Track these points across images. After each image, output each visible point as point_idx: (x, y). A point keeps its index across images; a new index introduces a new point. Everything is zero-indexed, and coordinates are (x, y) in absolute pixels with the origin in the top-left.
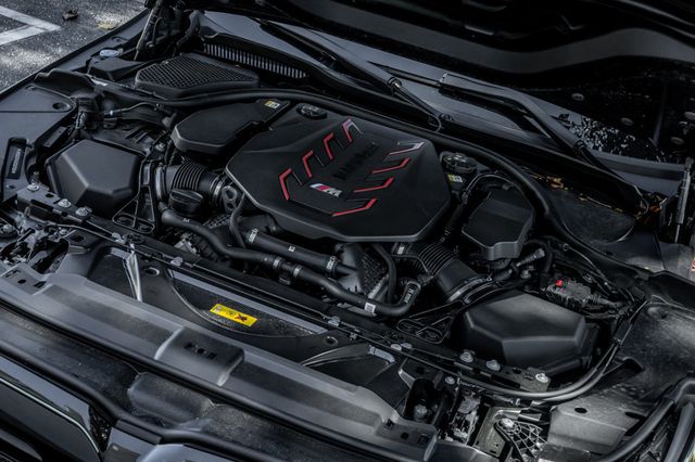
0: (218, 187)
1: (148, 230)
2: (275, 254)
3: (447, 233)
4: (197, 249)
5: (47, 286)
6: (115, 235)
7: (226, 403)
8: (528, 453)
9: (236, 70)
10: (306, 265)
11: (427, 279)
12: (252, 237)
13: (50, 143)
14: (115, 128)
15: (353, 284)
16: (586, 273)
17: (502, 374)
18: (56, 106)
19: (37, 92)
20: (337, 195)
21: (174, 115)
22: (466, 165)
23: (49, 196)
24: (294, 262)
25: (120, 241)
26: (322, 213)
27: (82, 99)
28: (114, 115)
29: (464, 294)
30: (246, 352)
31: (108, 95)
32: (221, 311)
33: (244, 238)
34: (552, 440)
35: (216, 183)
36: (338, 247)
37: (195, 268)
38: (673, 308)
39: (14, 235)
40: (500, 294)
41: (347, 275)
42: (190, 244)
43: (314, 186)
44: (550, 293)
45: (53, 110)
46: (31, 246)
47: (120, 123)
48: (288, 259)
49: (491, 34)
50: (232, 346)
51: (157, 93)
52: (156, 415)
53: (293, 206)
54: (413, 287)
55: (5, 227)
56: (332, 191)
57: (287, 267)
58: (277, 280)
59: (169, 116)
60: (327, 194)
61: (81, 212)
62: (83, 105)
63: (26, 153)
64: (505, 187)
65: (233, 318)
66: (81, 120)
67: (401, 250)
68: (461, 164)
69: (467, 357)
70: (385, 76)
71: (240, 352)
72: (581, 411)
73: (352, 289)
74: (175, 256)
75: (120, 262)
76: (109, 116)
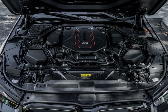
0: (64, 50)
1: (56, 65)
2: (84, 60)
3: (109, 43)
4: (68, 64)
5: (47, 85)
6: (51, 68)
7: (98, 94)
8: (150, 79)
9: (45, 25)
10: (91, 60)
11: (113, 54)
12: (78, 58)
13: (21, 53)
14: (31, 45)
15: (102, 60)
16: (135, 42)
17: (137, 66)
18: (17, 45)
19: (10, 44)
20: (88, 43)
21: (43, 38)
22: (103, 29)
23: (31, 65)
24: (89, 60)
25: (53, 69)
26: (88, 48)
27: (22, 42)
28: (30, 43)
29: (120, 54)
30: (94, 82)
31: (26, 39)
32: (83, 75)
33: (76, 59)
34: (151, 75)
35: (63, 50)
36: (94, 54)
37: (71, 69)
38: (151, 43)
39: (29, 77)
40: (126, 52)
41: (99, 59)
42: (66, 64)
43: (82, 43)
44: (133, 48)
45: (17, 46)
46: (35, 78)
47: (32, 44)
48: (87, 60)
49: (101, 3)
50: (91, 82)
51: (36, 35)
52: (87, 102)
53: (81, 49)
54: (112, 56)
55: (27, 76)
56: (86, 43)
57: (87, 61)
58: (86, 65)
59: (42, 39)
60: (86, 44)
61: (41, 66)
62: (22, 43)
63: (18, 58)
64: (112, 31)
65: (86, 76)
66: (24, 46)
67: (104, 50)
68: (102, 29)
69: (130, 66)
70: (77, 16)
71: (93, 82)
72: (153, 67)
73: (102, 61)
74: (66, 68)
75: (57, 74)
76: (29, 43)
